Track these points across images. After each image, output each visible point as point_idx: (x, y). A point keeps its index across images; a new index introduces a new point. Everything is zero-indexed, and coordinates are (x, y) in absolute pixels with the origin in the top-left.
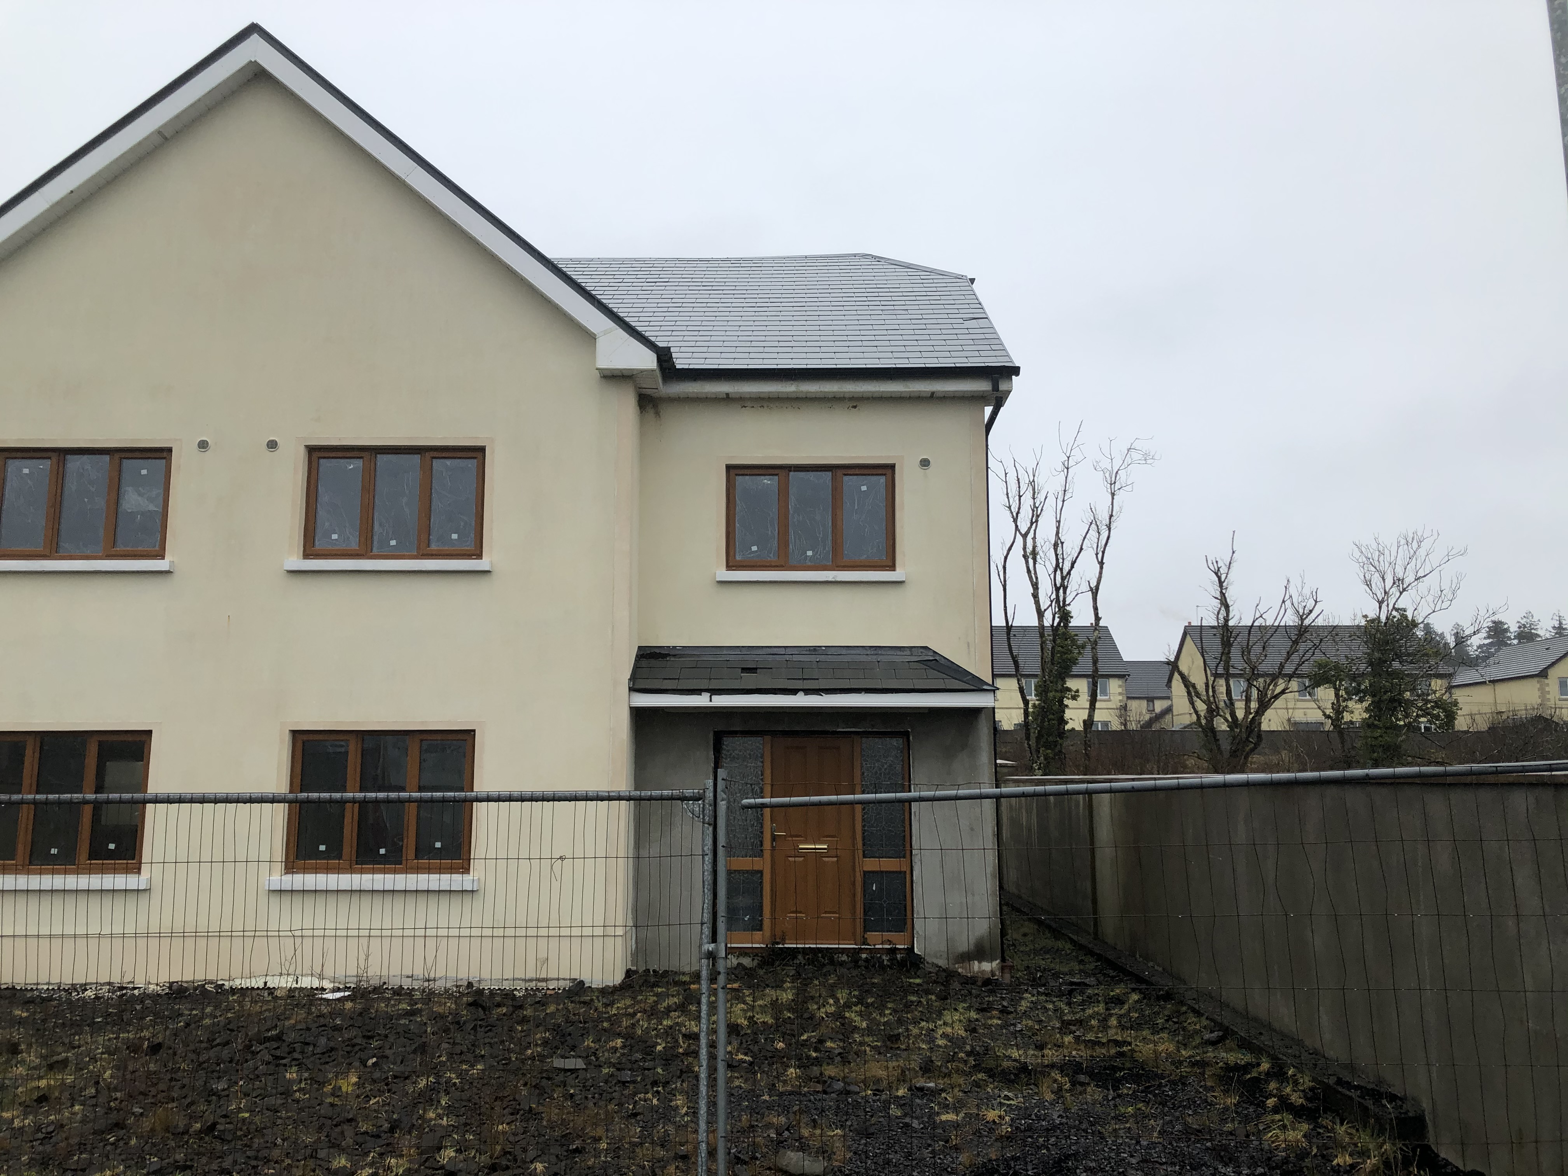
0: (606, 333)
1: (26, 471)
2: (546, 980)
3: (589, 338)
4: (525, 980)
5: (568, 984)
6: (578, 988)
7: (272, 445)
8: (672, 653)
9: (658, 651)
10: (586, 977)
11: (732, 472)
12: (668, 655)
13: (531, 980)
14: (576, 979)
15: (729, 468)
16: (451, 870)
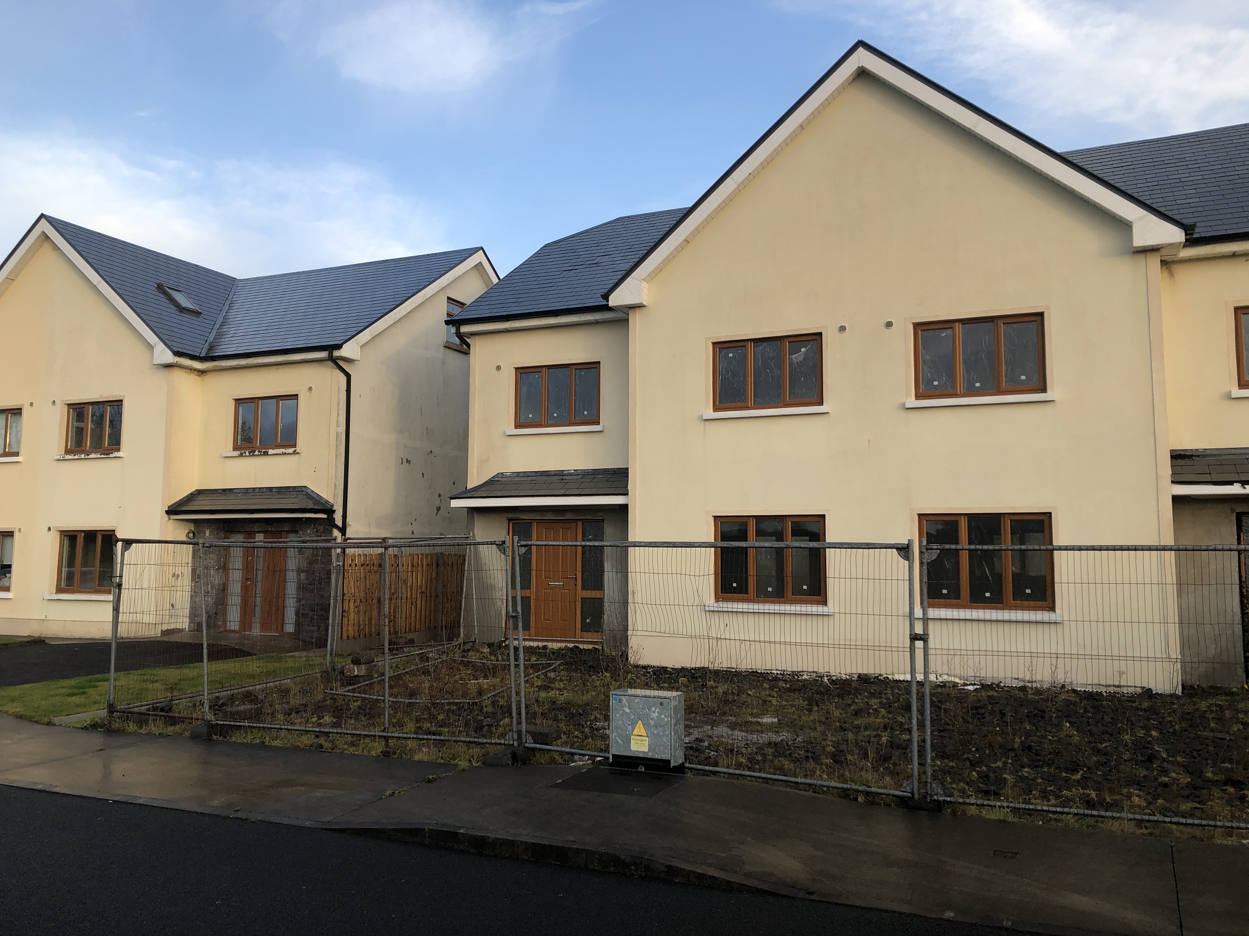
0: (1140, 219)
1: (731, 355)
2: (1119, 686)
3: (1125, 226)
4: (1106, 686)
5: (1139, 690)
6: (1148, 693)
7: (889, 324)
8: (1195, 454)
9: (1183, 453)
10: (1152, 686)
11: (1239, 312)
12: (1193, 456)
13: (1109, 686)
14: (1145, 687)
15: (1237, 309)
16: (1042, 609)
